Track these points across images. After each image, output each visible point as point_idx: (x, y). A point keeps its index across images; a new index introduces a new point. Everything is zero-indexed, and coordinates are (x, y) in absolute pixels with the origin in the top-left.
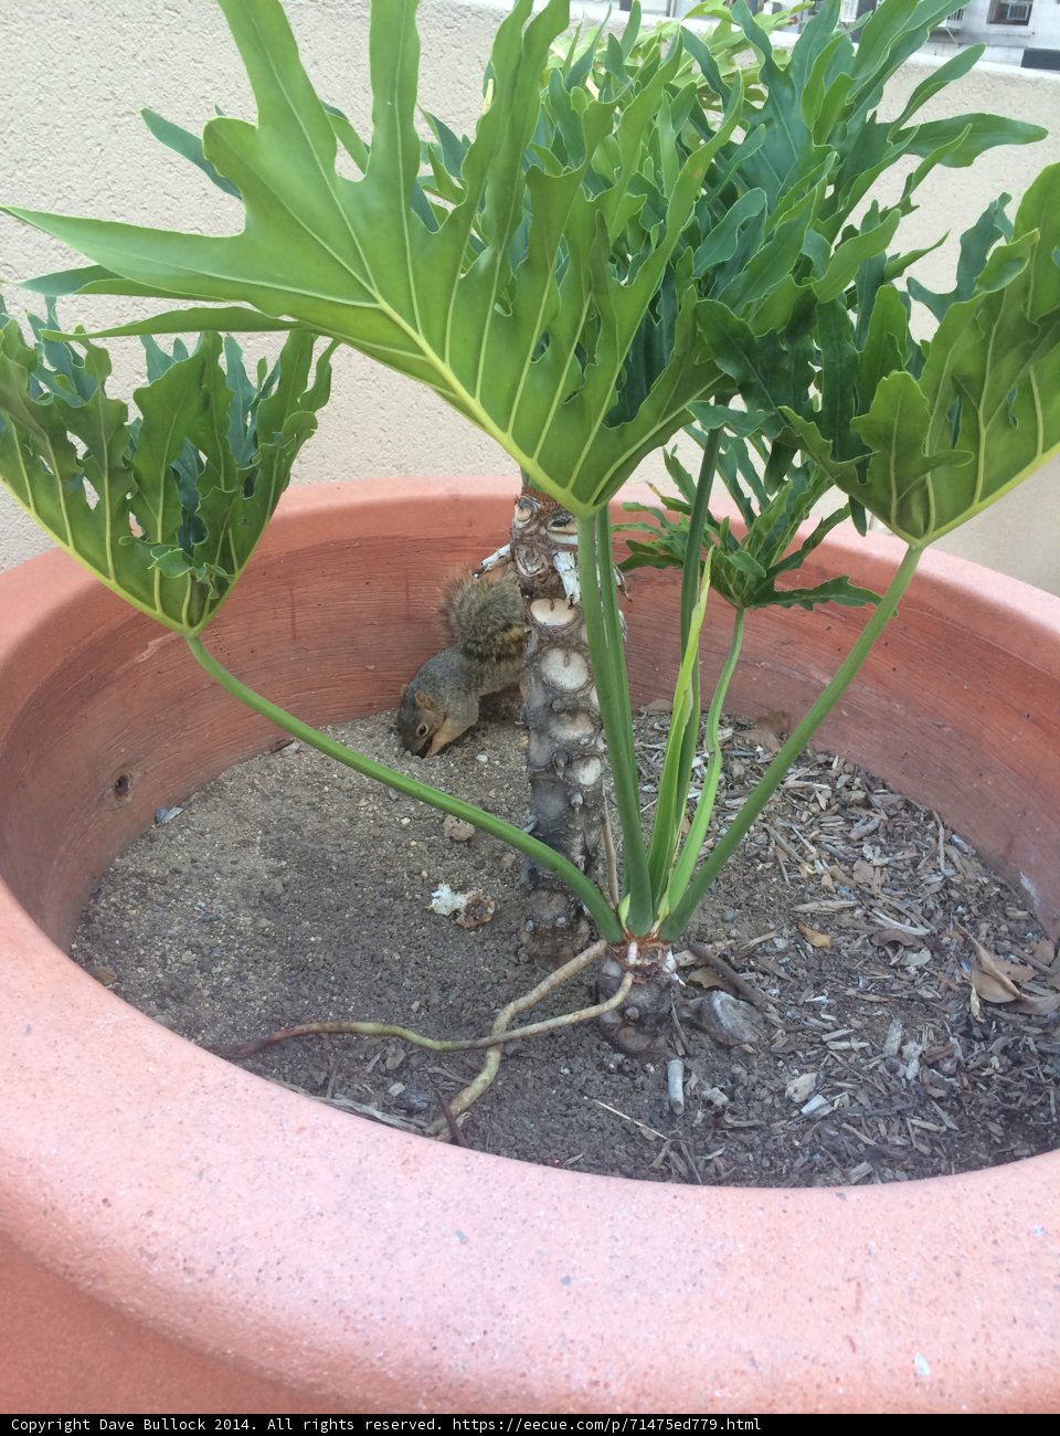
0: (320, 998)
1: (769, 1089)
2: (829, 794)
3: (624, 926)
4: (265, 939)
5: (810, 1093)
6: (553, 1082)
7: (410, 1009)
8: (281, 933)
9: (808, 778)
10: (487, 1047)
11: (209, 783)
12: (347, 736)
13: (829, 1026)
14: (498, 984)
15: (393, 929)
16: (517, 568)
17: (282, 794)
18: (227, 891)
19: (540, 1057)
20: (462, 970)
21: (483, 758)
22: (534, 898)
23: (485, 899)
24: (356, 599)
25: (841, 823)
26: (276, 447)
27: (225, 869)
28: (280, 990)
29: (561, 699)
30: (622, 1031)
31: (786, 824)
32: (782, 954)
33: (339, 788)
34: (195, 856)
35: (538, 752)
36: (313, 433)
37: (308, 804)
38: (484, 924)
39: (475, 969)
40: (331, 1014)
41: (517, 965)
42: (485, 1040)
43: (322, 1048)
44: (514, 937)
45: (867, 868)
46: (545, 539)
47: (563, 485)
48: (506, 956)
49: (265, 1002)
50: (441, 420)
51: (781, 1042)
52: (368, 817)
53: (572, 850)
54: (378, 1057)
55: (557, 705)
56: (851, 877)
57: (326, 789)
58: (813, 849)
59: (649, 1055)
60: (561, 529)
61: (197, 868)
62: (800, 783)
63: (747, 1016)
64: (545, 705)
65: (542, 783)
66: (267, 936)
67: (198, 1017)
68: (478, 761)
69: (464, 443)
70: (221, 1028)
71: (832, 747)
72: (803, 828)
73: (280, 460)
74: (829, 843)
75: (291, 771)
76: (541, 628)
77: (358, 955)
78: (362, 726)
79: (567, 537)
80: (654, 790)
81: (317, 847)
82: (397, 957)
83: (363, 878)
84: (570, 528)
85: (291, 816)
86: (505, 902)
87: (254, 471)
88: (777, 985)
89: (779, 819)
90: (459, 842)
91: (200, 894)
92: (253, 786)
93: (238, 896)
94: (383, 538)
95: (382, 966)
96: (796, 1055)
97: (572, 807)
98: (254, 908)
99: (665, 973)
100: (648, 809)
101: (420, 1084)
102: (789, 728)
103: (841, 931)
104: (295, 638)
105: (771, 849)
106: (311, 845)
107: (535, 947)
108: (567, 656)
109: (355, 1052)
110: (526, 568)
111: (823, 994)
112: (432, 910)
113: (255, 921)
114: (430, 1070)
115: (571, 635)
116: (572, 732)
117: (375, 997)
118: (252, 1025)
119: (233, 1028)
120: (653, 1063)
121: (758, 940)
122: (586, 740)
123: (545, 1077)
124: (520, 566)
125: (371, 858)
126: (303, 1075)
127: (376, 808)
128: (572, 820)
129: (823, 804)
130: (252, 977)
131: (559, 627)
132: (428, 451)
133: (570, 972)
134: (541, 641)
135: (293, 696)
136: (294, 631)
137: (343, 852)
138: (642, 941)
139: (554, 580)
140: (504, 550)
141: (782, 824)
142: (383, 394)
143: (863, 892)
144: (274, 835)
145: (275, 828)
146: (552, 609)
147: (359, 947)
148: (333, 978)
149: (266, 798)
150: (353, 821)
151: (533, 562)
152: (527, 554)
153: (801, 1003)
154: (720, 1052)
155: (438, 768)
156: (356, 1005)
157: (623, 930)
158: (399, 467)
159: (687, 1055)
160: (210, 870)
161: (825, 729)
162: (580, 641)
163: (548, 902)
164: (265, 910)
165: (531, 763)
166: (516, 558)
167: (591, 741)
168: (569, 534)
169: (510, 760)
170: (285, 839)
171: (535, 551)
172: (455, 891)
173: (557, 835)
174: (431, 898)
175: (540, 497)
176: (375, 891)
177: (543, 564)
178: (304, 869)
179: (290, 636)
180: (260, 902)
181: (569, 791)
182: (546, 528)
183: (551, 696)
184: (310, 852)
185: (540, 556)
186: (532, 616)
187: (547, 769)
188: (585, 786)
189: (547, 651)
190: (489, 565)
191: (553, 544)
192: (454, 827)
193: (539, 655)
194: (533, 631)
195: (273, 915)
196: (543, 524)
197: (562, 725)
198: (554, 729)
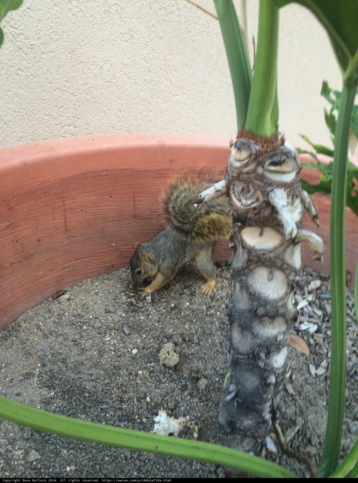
12: (99, 287)
16: (230, 199)
17: (56, 333)
22: (230, 437)
23: (191, 424)
24: (104, 206)
29: (265, 307)
35: (240, 342)
37: (73, 341)
46: (262, 178)
50: (150, 107)
52: (111, 350)
53: (263, 412)
55: (261, 311)
57: (85, 327)
60: (277, 168)
64: (250, 310)
65: (242, 364)
69: (161, 119)
75: (63, 315)
76: (250, 251)
78: (108, 279)
79: (280, 175)
81: (77, 377)
83: (107, 403)
84: (284, 168)
85: (61, 351)
86: (203, 421)
90: (170, 368)
92: (38, 327)
94: (120, 170)
97: (268, 385)
98: (27, 439)
104: (67, 230)
106: (73, 376)
108: (271, 273)
110: (240, 201)
113: (26, 454)
115: (277, 257)
116: (270, 330)
122: (282, 337)
124: (234, 199)
125: (113, 384)
127: (116, 342)
128: (266, 392)
131: (267, 250)
132: (143, 123)
134: (249, 261)
135: (66, 265)
136: (66, 226)
137: (94, 380)
139: (267, 212)
140: (221, 185)
142: (120, 91)
144: (48, 367)
145: (49, 361)
146: (261, 234)
149: (46, 336)
150: (101, 353)
151: (249, 196)
152: (243, 190)
158: (129, 131)
162: (284, 262)
163: (242, 442)
164: (35, 442)
165: (234, 349)
166: (231, 192)
167: (284, 337)
168: (283, 173)
169: (195, 302)
170: (55, 371)
171: (251, 187)
172: (169, 415)
173: (254, 403)
174: (154, 423)
175: (259, 139)
176: (114, 416)
177: (258, 199)
178: (66, 397)
179: (64, 230)
180: (32, 435)
181: (265, 373)
182: (263, 167)
183: (256, 303)
184: (71, 381)
185: (255, 191)
186: (241, 237)
187: (248, 357)
188: (277, 369)
189: (254, 268)
190: (207, 197)
191: (269, 182)
192: (166, 358)
193: (246, 271)
194: (240, 250)
195: (40, 446)
196: (261, 164)
197: (263, 325)
198: (256, 328)
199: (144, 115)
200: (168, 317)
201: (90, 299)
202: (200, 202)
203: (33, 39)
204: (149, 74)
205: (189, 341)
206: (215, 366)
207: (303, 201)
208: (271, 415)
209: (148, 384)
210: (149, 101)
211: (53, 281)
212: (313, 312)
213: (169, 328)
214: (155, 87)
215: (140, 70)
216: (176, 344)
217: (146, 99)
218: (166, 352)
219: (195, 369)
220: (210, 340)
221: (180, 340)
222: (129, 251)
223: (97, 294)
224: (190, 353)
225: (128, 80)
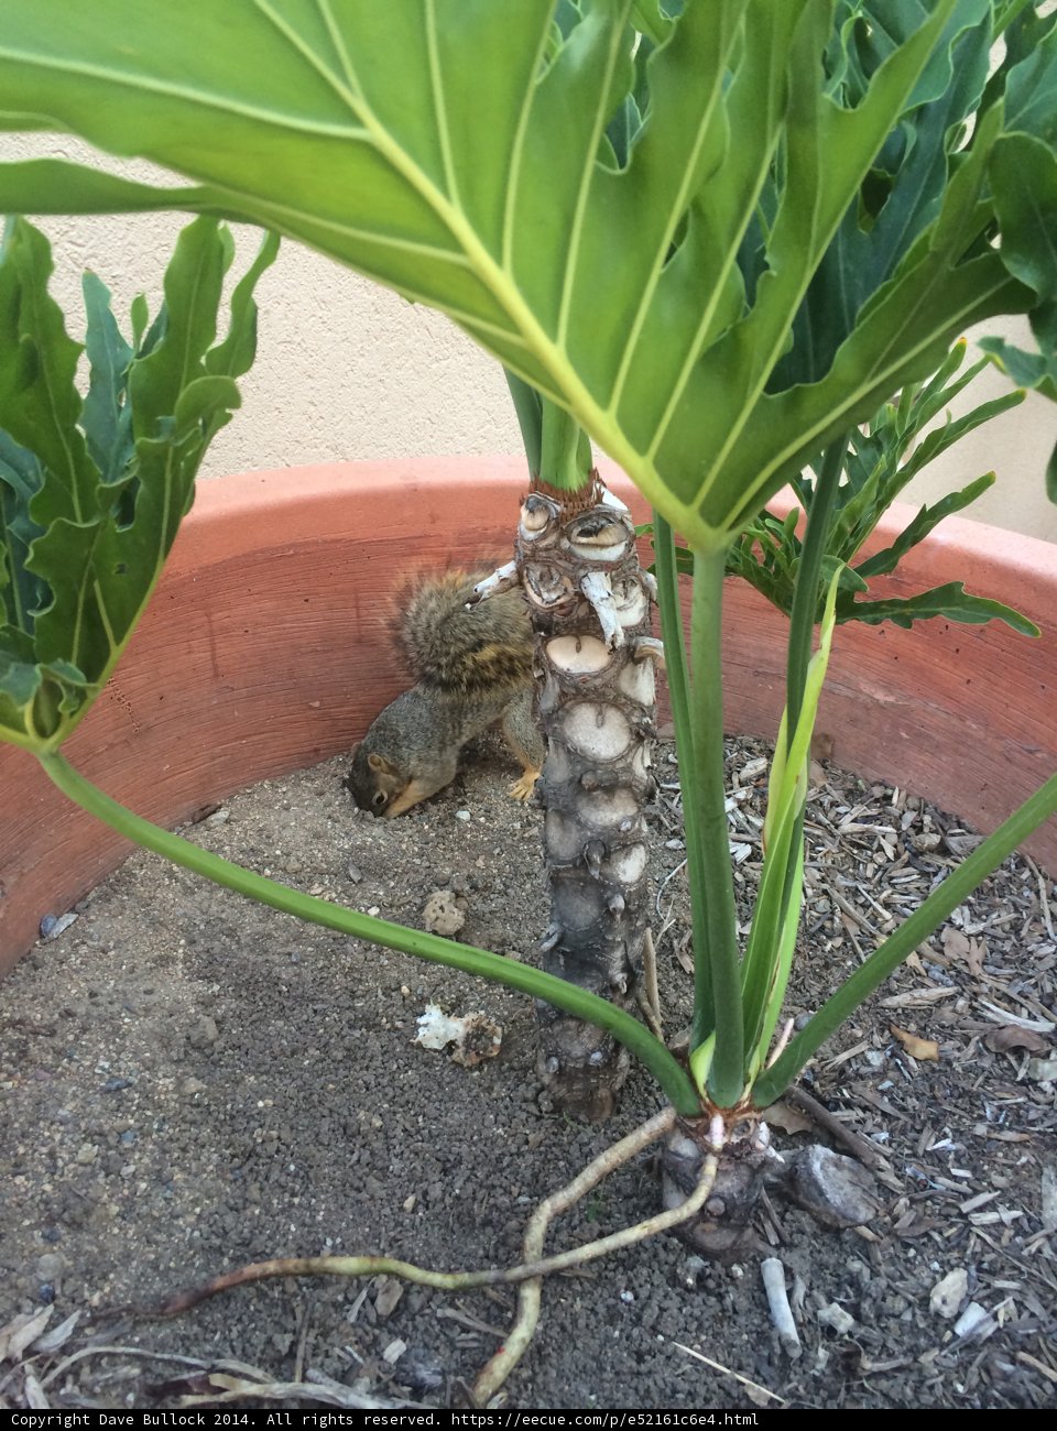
0: (275, 1201)
1: (906, 1299)
2: (894, 839)
3: (703, 1092)
4: (194, 1111)
5: (962, 1301)
6: (613, 1317)
7: (402, 1209)
8: (215, 1099)
9: (866, 819)
10: (520, 1282)
11: (113, 871)
12: (290, 794)
13: (964, 1187)
14: (519, 1154)
15: (369, 1077)
16: (526, 594)
18: (140, 1039)
19: (590, 1275)
20: (468, 1136)
21: (464, 815)
22: (557, 1028)
23: (489, 1024)
24: (292, 622)
25: (915, 877)
26: (167, 444)
27: (136, 1003)
28: (220, 1192)
29: (594, 771)
30: (699, 1228)
31: (851, 884)
32: (881, 1075)
33: (284, 869)
34: (95, 985)
35: (561, 842)
36: (230, 417)
38: (488, 1060)
39: (485, 1133)
40: (293, 1228)
41: (539, 1118)
42: (518, 1271)
43: (284, 1292)
44: (530, 1076)
45: (958, 938)
46: (568, 555)
47: (687, 499)
48: (524, 1106)
49: (199, 1216)
51: (907, 1218)
53: (609, 967)
54: (364, 1294)
55: (588, 780)
56: (941, 952)
57: (267, 872)
58: (887, 915)
59: (734, 1254)
60: (592, 540)
61: (96, 1004)
62: (859, 827)
63: (855, 1179)
64: (571, 781)
65: (567, 882)
66: (198, 1106)
67: (103, 1252)
68: (458, 819)
70: (137, 1268)
71: (888, 776)
72: (871, 887)
73: (175, 465)
74: (905, 906)
76: (563, 677)
77: (325, 1125)
78: (308, 778)
79: (598, 550)
80: (682, 846)
81: (260, 959)
82: (378, 1123)
83: (323, 1001)
84: (604, 538)
85: (223, 916)
86: (513, 1022)
87: (134, 483)
88: (885, 1125)
89: (839, 876)
91: (102, 1046)
93: (155, 1045)
94: (326, 542)
95: (359, 1141)
96: (930, 1238)
97: (610, 914)
98: (178, 1062)
99: (759, 1151)
100: (678, 873)
101: (427, 1339)
102: (832, 754)
103: (946, 1033)
104: (216, 675)
105: (837, 920)
106: (252, 957)
107: (561, 1091)
108: (600, 713)
109: (331, 1290)
110: (540, 595)
111: (945, 1136)
112: (420, 1044)
113: (180, 1083)
114: (440, 1313)
115: (605, 685)
116: (608, 814)
117: (353, 1194)
118: (182, 1258)
119: (155, 1266)
120: (740, 1263)
121: (844, 1056)
122: (629, 825)
123: (601, 1309)
124: (531, 592)
125: (333, 969)
126: (258, 1339)
127: (334, 895)
128: (610, 929)
129: (890, 853)
130: (178, 1176)
131: (589, 675)
132: (367, 427)
133: (627, 1155)
134: (563, 694)
135: (218, 750)
136: (215, 667)
137: (296, 964)
138: (729, 1114)
139: (582, 611)
140: (507, 570)
141: (844, 883)
142: (311, 360)
143: (959, 972)
144: (202, 943)
145: (202, 933)
146: (578, 649)
147: (326, 1112)
148: (292, 1167)
149: (188, 891)
151: (552, 586)
152: (542, 576)
153: (921, 1152)
154: (826, 1238)
155: (409, 832)
156: (328, 1210)
157: (701, 1098)
158: (335, 449)
159: (783, 1244)
160: (117, 1007)
161: (879, 754)
162: (619, 693)
163: (579, 1033)
164: (193, 1065)
165: (551, 857)
166: (526, 581)
167: (633, 825)
168: (603, 546)
169: (498, 815)
170: (217, 950)
171: (553, 571)
172: (447, 1013)
173: (590, 950)
174: (417, 1026)
175: (560, 496)
176: (341, 1021)
177: (566, 590)
178: (244, 994)
179: (211, 674)
180: (186, 1053)
181: (605, 892)
182: (569, 539)
183: (579, 768)
184: (250, 967)
185: (561, 578)
186: (548, 658)
187: (575, 865)
188: (627, 884)
189: (572, 707)
190: (487, 591)
191: (581, 561)
192: (437, 918)
193: (560, 713)
194: (550, 679)
195: (204, 1071)
196: (566, 534)
197: (595, 806)
198: (583, 811)
199: (369, 408)
200: (441, 846)
201: (272, 818)
202: (475, 600)
203: (118, 264)
204: (378, 316)
205: (486, 888)
206: (538, 931)
207: (646, 590)
208: (625, 975)
209: (404, 966)
210: (380, 376)
211: (192, 785)
212: (748, 822)
213: (443, 867)
214: (391, 345)
215: (356, 311)
216: (458, 895)
217: (372, 372)
218: (437, 907)
219: (498, 939)
220: (528, 886)
221: (467, 888)
222: (351, 719)
223: (287, 808)
224: (487, 910)
225: (329, 334)
